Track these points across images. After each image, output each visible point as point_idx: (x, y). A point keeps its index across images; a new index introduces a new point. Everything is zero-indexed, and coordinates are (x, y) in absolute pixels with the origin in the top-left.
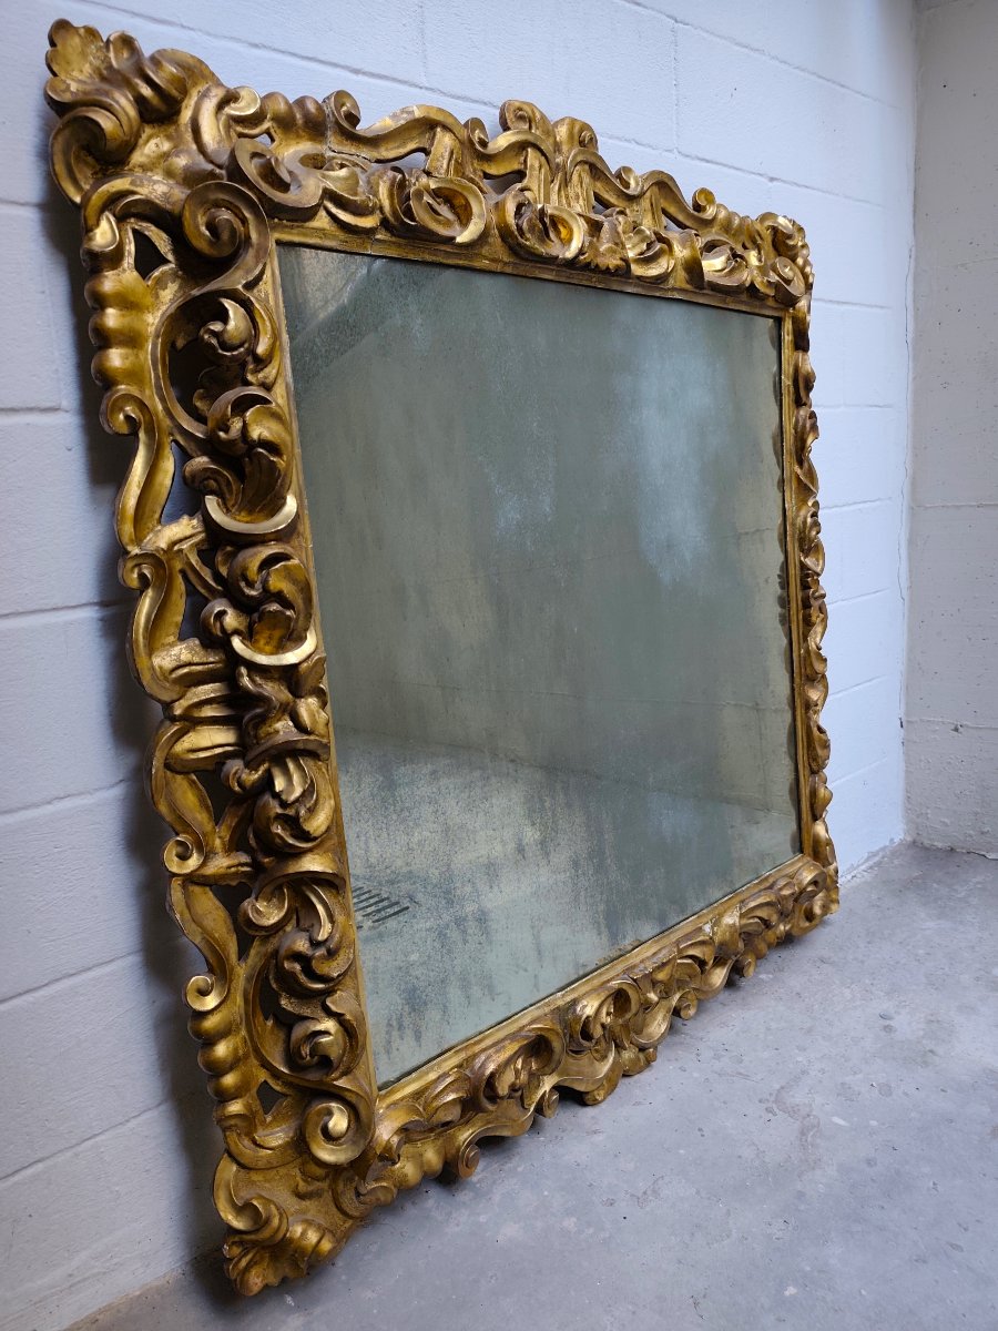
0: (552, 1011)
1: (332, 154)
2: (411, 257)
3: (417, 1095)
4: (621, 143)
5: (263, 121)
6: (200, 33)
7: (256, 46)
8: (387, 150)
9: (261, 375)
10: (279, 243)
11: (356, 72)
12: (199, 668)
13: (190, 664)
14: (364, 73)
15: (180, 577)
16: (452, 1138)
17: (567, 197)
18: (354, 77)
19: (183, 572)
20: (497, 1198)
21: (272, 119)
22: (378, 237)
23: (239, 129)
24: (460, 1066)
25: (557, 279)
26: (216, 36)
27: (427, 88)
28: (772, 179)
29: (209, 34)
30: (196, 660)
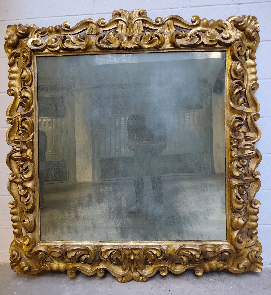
1: (61, 35)
2: (70, 54)
3: (49, 246)
4: (163, 10)
5: (46, 32)
6: (42, 18)
7: (54, 17)
8: (76, 31)
9: (28, 83)
10: (37, 57)
11: (77, 15)
12: (18, 140)
13: (16, 139)
14: (79, 15)
16: (68, 265)
17: (133, 30)
18: (77, 17)
19: (18, 121)
21: (48, 32)
22: (60, 52)
23: (41, 35)
24: (62, 245)
26: (45, 18)
27: (96, 14)
28: (240, 4)
29: (44, 18)
30: (18, 139)
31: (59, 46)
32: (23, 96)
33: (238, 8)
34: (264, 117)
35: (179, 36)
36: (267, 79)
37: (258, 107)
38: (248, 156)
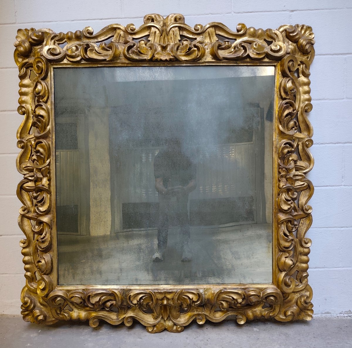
0: (121, 289)
1: (83, 43)
3: (68, 291)
4: (204, 16)
5: (64, 39)
6: (59, 22)
7: (73, 21)
8: (100, 39)
9: (43, 100)
10: (54, 68)
11: (101, 19)
12: (31, 168)
13: (29, 167)
14: (104, 19)
15: (30, 146)
16: (90, 314)
17: (168, 39)
18: (101, 21)
20: (99, 337)
21: (67, 38)
22: (82, 62)
23: (58, 42)
24: (84, 290)
25: (149, 65)
26: (63, 21)
27: (124, 18)
28: (292, 11)
29: (61, 21)
30: (30, 166)
31: (81, 55)
32: (38, 114)
33: (290, 16)
34: (318, 144)
35: (222, 47)
36: (322, 99)
37: (311, 132)
38: (298, 188)
